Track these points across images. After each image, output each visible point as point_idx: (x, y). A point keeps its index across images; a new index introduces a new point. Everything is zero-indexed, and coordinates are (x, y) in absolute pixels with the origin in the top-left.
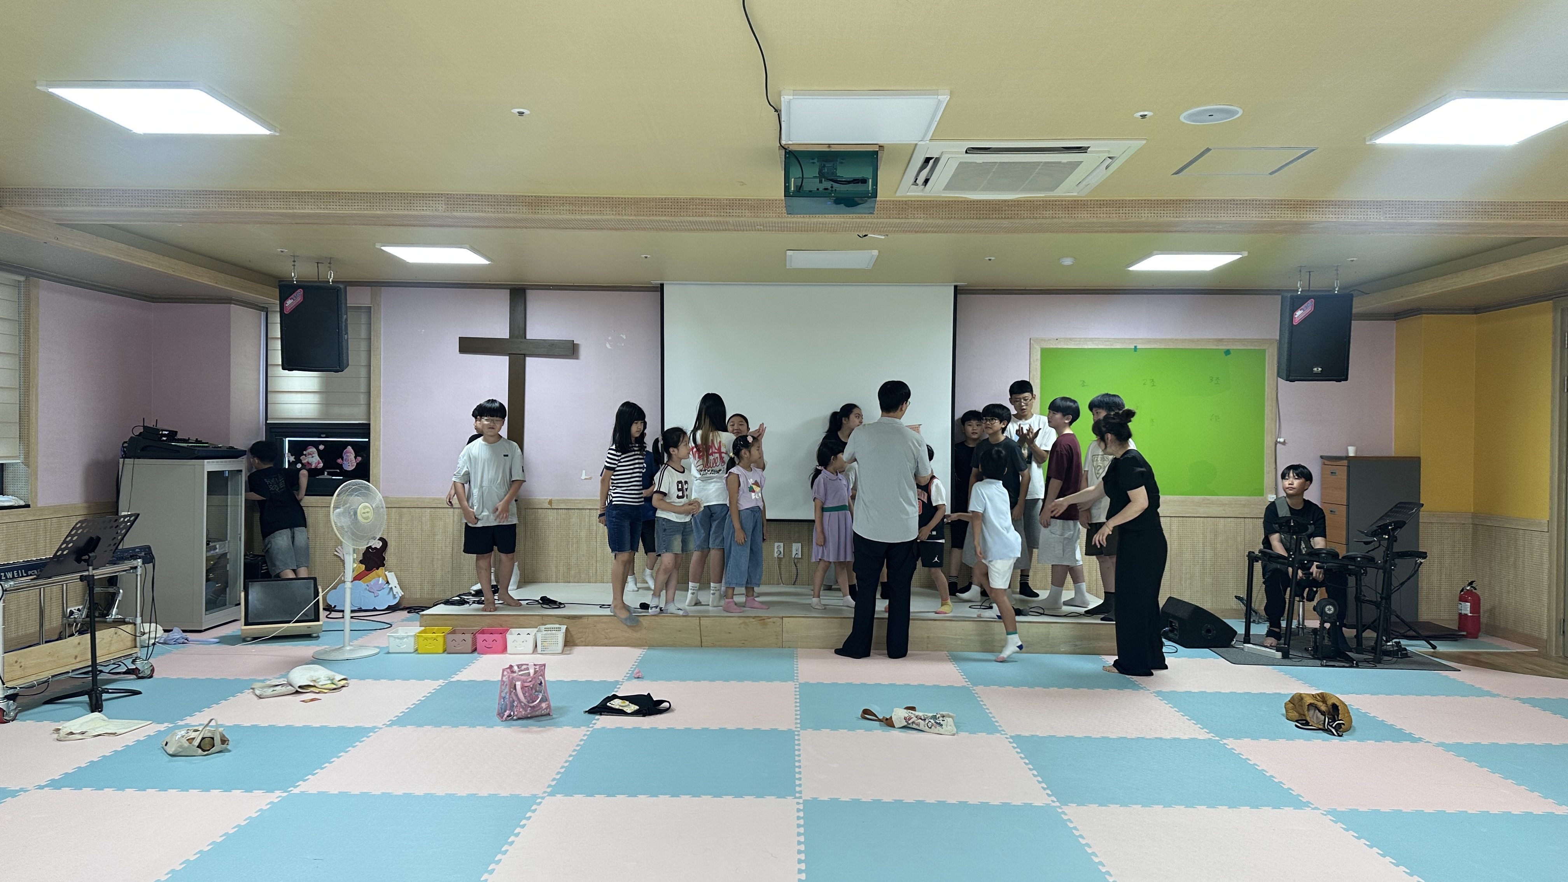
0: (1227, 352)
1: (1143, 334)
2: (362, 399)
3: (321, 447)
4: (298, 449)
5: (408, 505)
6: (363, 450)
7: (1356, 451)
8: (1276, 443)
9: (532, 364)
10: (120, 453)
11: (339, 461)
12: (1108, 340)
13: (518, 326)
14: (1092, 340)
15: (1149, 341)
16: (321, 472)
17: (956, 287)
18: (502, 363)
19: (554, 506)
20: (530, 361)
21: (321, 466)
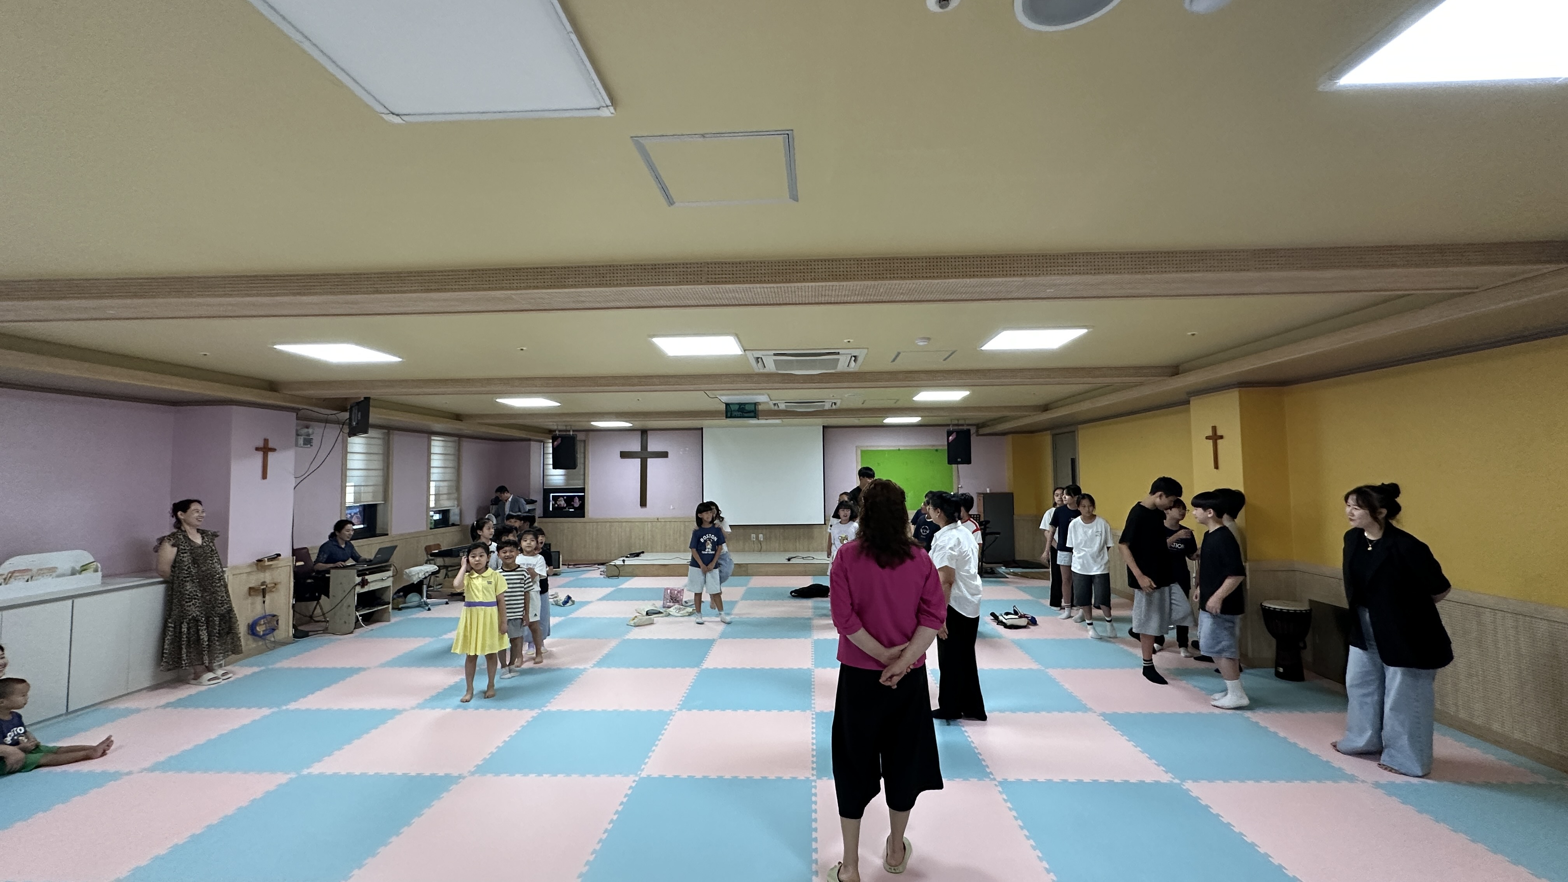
0: (937, 450)
1: (901, 444)
2: (582, 477)
3: (565, 498)
4: (555, 499)
5: (602, 521)
6: (582, 499)
7: (990, 490)
8: (958, 487)
9: (650, 461)
11: (572, 503)
12: (888, 446)
13: (644, 446)
14: (881, 446)
15: (904, 446)
16: (565, 508)
17: (823, 426)
18: (637, 462)
19: (659, 520)
20: (649, 460)
21: (565, 505)
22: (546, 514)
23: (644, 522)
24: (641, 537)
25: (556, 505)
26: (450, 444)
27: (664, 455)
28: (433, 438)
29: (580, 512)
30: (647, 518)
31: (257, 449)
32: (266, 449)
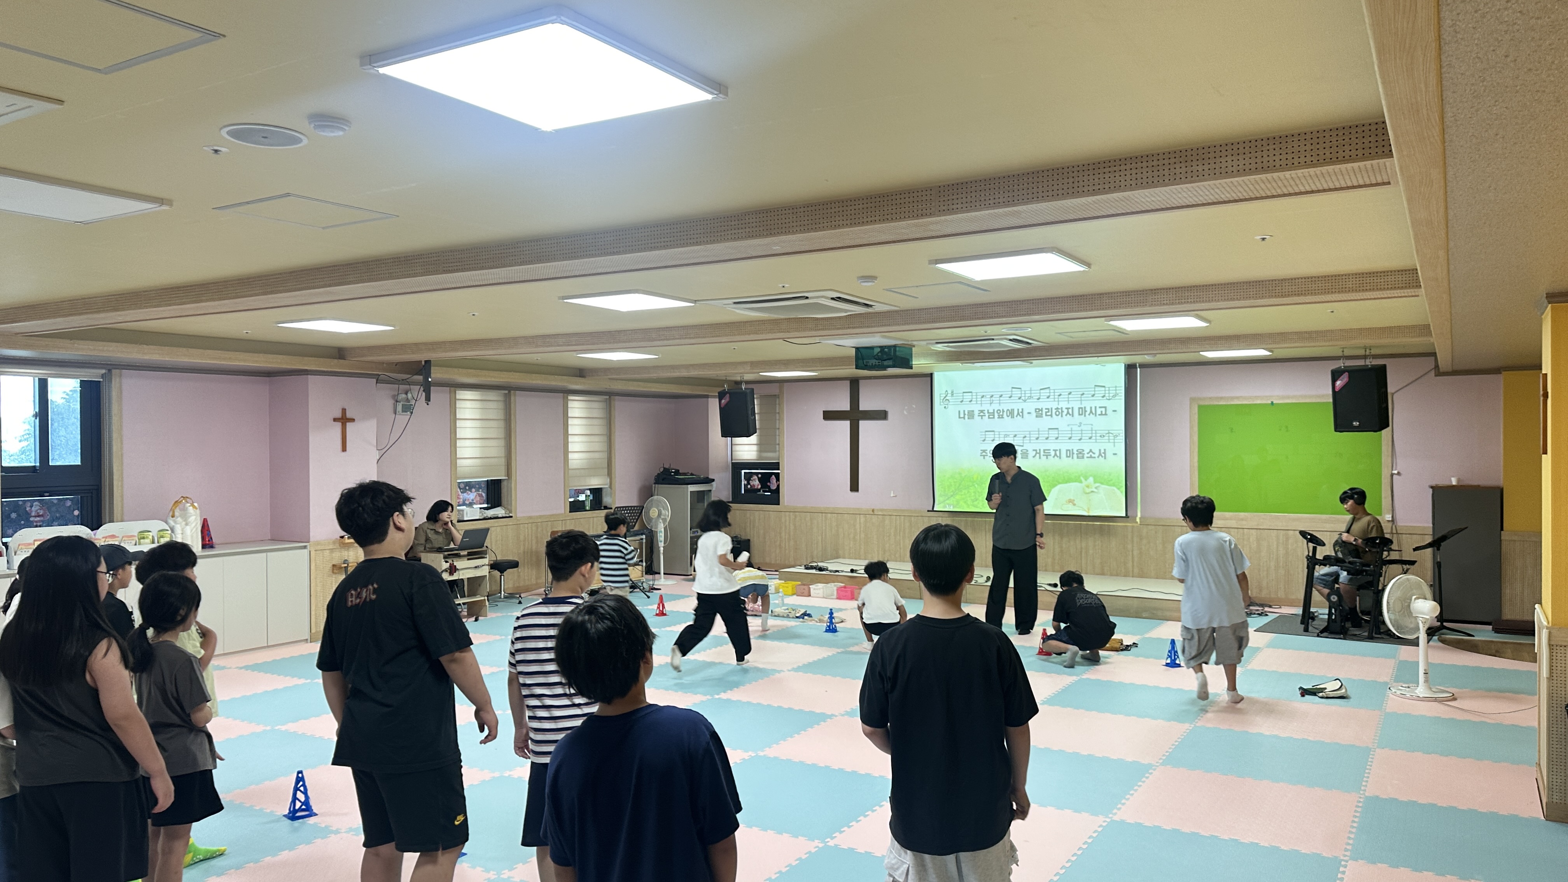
1: (1278, 392)
2: (776, 448)
3: (759, 476)
4: (748, 477)
5: (799, 510)
6: (777, 478)
8: (1392, 475)
9: (863, 424)
10: (653, 481)
11: (768, 484)
12: (1250, 397)
13: (855, 402)
14: (1237, 398)
15: (1283, 397)
16: (759, 490)
17: (1126, 365)
18: (846, 425)
19: (875, 513)
20: (861, 423)
21: (760, 486)
22: (737, 497)
23: (856, 513)
24: (852, 536)
25: (749, 486)
26: (596, 405)
27: (882, 415)
28: (570, 398)
29: (774, 498)
30: (858, 509)
31: (335, 420)
32: (344, 420)
